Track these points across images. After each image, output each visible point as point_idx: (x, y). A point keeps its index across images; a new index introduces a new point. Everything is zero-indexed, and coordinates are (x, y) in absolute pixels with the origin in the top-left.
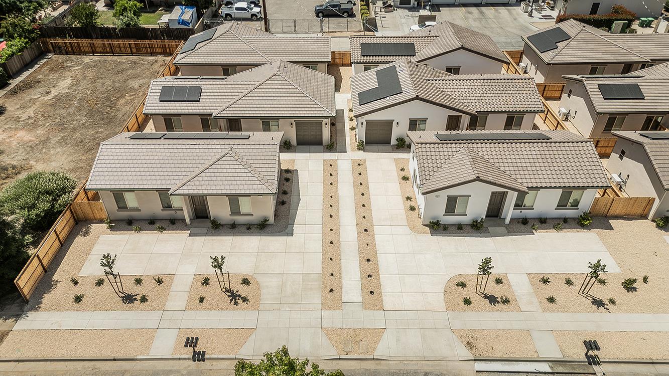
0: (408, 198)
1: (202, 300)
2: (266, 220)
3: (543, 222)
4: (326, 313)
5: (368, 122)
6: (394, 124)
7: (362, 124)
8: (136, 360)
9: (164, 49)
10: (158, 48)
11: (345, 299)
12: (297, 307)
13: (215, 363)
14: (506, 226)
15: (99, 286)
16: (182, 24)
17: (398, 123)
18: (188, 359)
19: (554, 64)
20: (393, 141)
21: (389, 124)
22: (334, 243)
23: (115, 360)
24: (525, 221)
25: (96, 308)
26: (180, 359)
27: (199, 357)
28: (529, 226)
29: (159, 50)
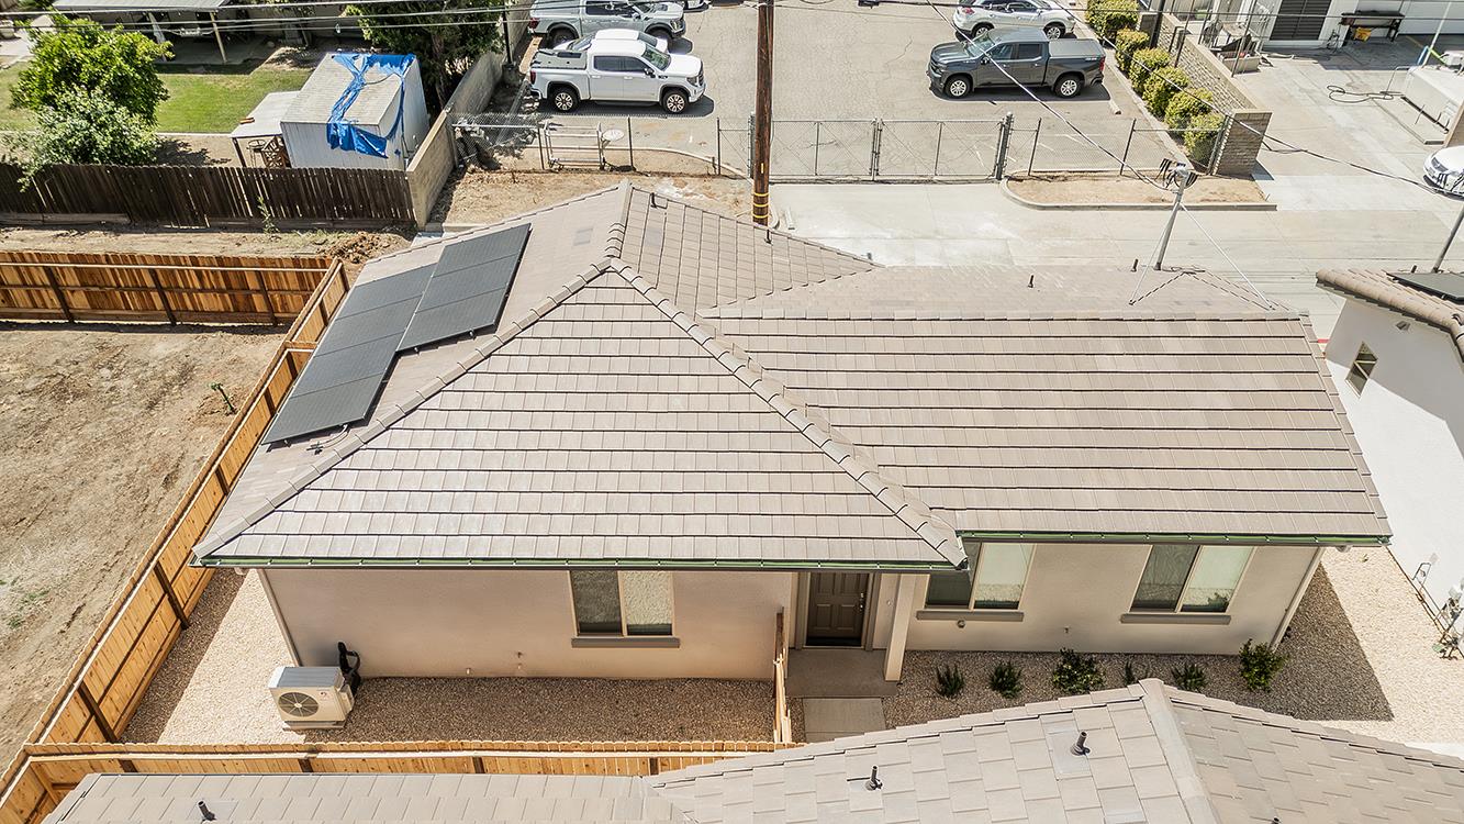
9: (240, 297)
10: (203, 290)
16: (349, 146)
29: (209, 302)
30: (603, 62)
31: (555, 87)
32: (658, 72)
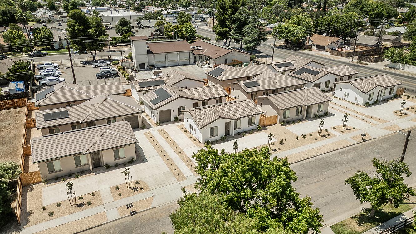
0: (191, 137)
1: (120, 195)
2: (133, 158)
3: (245, 132)
4: (181, 182)
5: (160, 112)
6: (172, 111)
7: (157, 113)
8: (103, 224)
9: (14, 105)
10: (9, 104)
11: (186, 175)
12: (167, 184)
13: (143, 213)
14: (234, 137)
15: (60, 206)
16: (19, 91)
17: (173, 110)
18: (129, 216)
19: (223, 80)
20: (172, 119)
21: (169, 111)
22: (169, 160)
23: (91, 228)
24: (239, 134)
25: (64, 215)
26: (125, 217)
27: (134, 213)
28: (241, 135)
29: (10, 106)
30: (49, 80)
31: (43, 84)
32: (58, 80)
